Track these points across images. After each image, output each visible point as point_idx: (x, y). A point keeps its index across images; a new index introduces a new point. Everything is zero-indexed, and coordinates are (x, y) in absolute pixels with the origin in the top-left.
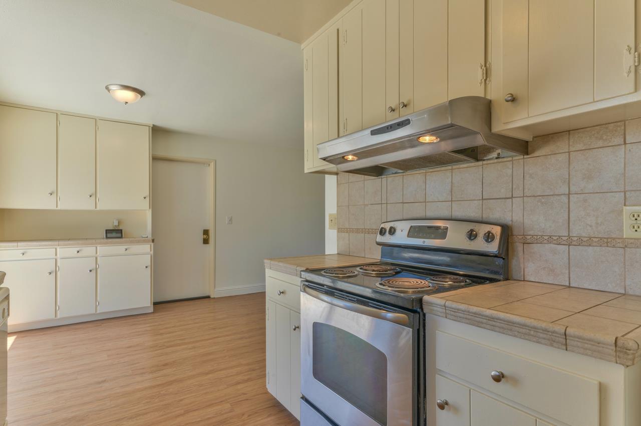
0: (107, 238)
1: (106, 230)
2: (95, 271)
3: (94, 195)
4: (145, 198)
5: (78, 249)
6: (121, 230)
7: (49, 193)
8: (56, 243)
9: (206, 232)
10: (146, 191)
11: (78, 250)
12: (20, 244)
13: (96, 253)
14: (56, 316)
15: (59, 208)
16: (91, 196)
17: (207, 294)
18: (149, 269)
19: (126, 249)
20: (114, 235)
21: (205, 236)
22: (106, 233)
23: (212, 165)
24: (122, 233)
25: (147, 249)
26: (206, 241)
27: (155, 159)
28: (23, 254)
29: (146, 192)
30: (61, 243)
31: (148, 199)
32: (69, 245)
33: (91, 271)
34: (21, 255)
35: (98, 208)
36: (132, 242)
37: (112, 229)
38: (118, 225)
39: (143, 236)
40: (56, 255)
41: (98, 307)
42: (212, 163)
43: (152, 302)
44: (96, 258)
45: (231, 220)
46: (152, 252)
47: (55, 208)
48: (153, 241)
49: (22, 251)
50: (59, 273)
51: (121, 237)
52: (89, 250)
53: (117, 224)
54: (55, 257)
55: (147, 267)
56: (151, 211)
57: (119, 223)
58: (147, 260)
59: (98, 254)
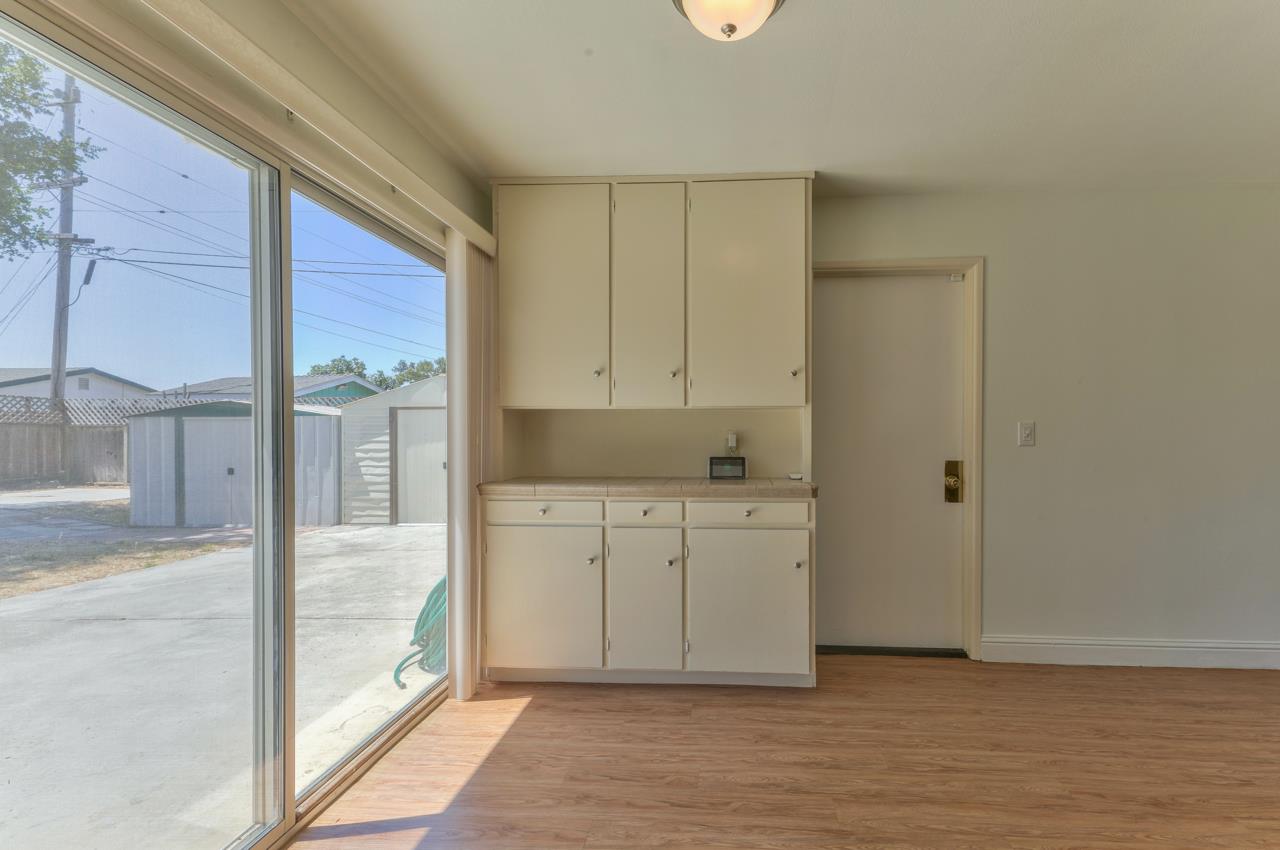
0: (712, 477)
1: (712, 459)
2: (681, 564)
3: (682, 371)
4: (795, 374)
5: (645, 506)
6: (743, 459)
7: (596, 372)
8: (602, 489)
9: (953, 469)
10: (796, 355)
11: (646, 508)
12: (541, 488)
13: (684, 519)
14: (604, 664)
15: (614, 406)
16: (674, 375)
17: (956, 644)
18: (805, 570)
19: (749, 513)
20: (727, 470)
21: (952, 481)
22: (711, 464)
23: (974, 274)
24: (743, 464)
25: (799, 512)
26: (953, 495)
27: (822, 274)
28: (545, 511)
29: (798, 359)
30: (613, 489)
31: (802, 376)
32: (630, 494)
33: (671, 563)
34: (541, 514)
35: (690, 405)
36: (763, 494)
37: (723, 455)
38: (737, 447)
39: (793, 476)
40: (604, 519)
41: (689, 657)
42: (975, 267)
43: (814, 644)
44: (683, 531)
45: (1031, 434)
46: (813, 525)
47: (606, 406)
48: (815, 493)
49: (542, 505)
50: (609, 562)
51: (741, 478)
52: (667, 510)
53: (735, 445)
54: (600, 521)
55: (799, 566)
56: (809, 408)
57: (738, 441)
58: (799, 546)
59: (687, 520)
